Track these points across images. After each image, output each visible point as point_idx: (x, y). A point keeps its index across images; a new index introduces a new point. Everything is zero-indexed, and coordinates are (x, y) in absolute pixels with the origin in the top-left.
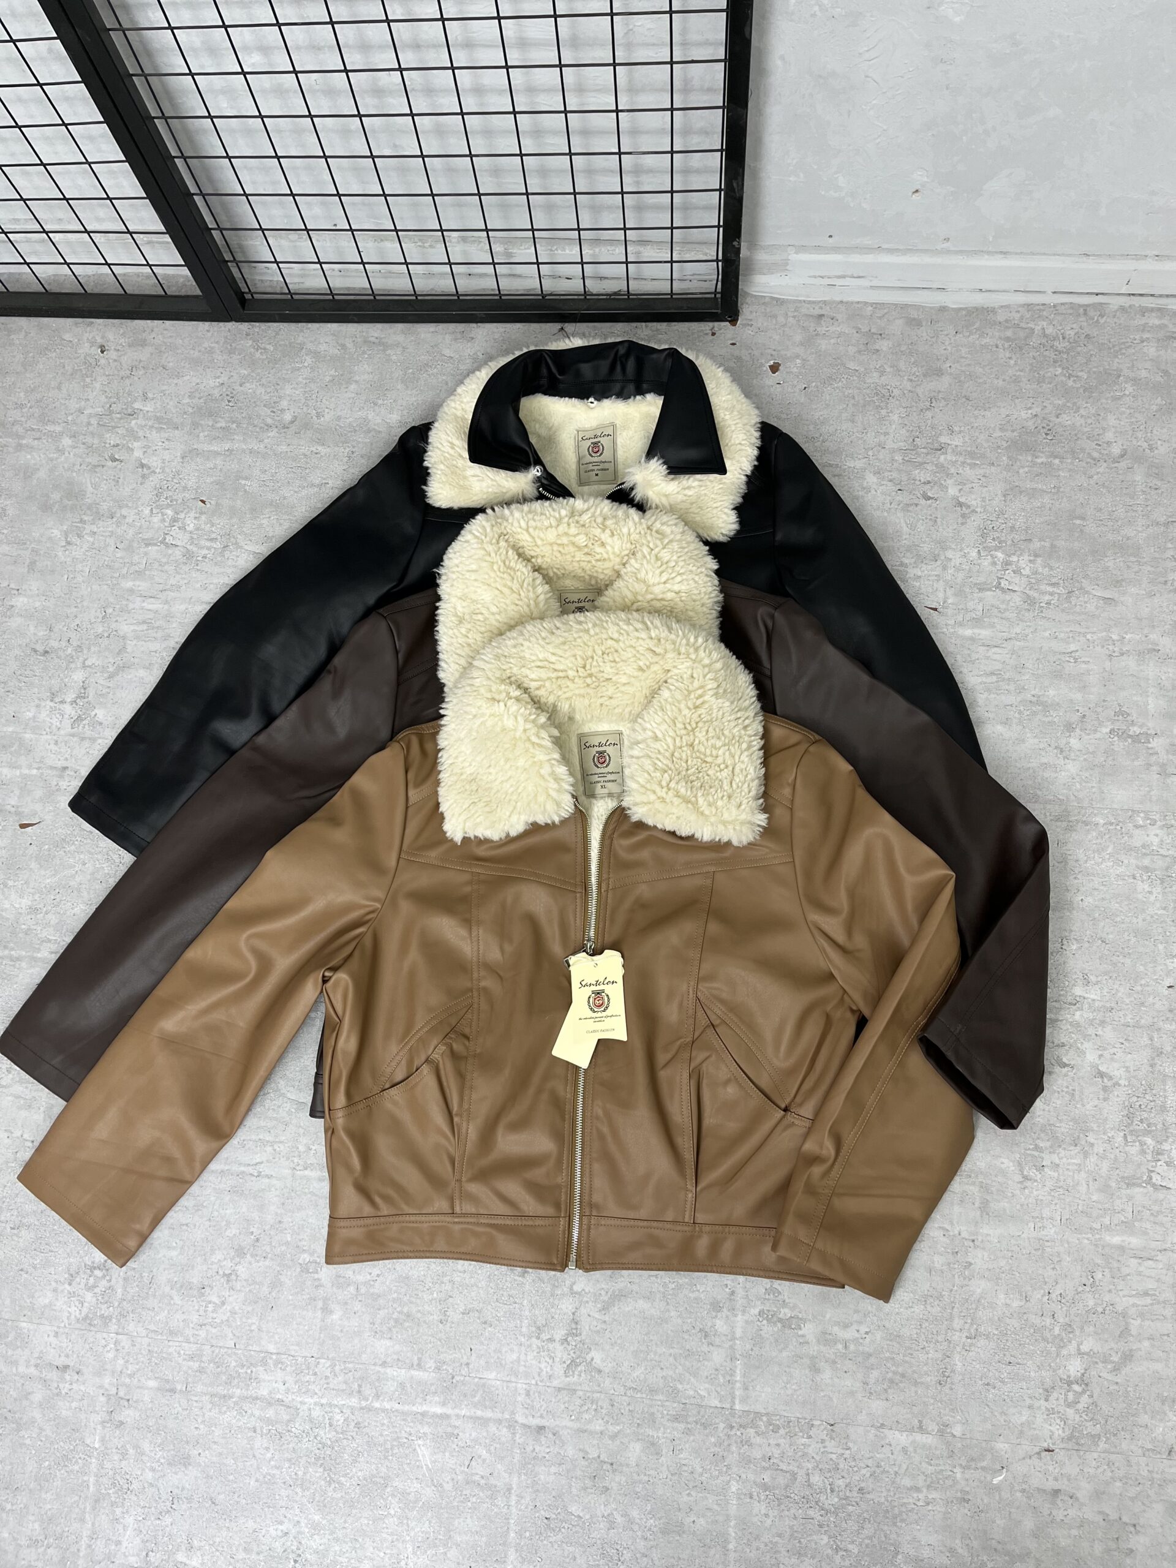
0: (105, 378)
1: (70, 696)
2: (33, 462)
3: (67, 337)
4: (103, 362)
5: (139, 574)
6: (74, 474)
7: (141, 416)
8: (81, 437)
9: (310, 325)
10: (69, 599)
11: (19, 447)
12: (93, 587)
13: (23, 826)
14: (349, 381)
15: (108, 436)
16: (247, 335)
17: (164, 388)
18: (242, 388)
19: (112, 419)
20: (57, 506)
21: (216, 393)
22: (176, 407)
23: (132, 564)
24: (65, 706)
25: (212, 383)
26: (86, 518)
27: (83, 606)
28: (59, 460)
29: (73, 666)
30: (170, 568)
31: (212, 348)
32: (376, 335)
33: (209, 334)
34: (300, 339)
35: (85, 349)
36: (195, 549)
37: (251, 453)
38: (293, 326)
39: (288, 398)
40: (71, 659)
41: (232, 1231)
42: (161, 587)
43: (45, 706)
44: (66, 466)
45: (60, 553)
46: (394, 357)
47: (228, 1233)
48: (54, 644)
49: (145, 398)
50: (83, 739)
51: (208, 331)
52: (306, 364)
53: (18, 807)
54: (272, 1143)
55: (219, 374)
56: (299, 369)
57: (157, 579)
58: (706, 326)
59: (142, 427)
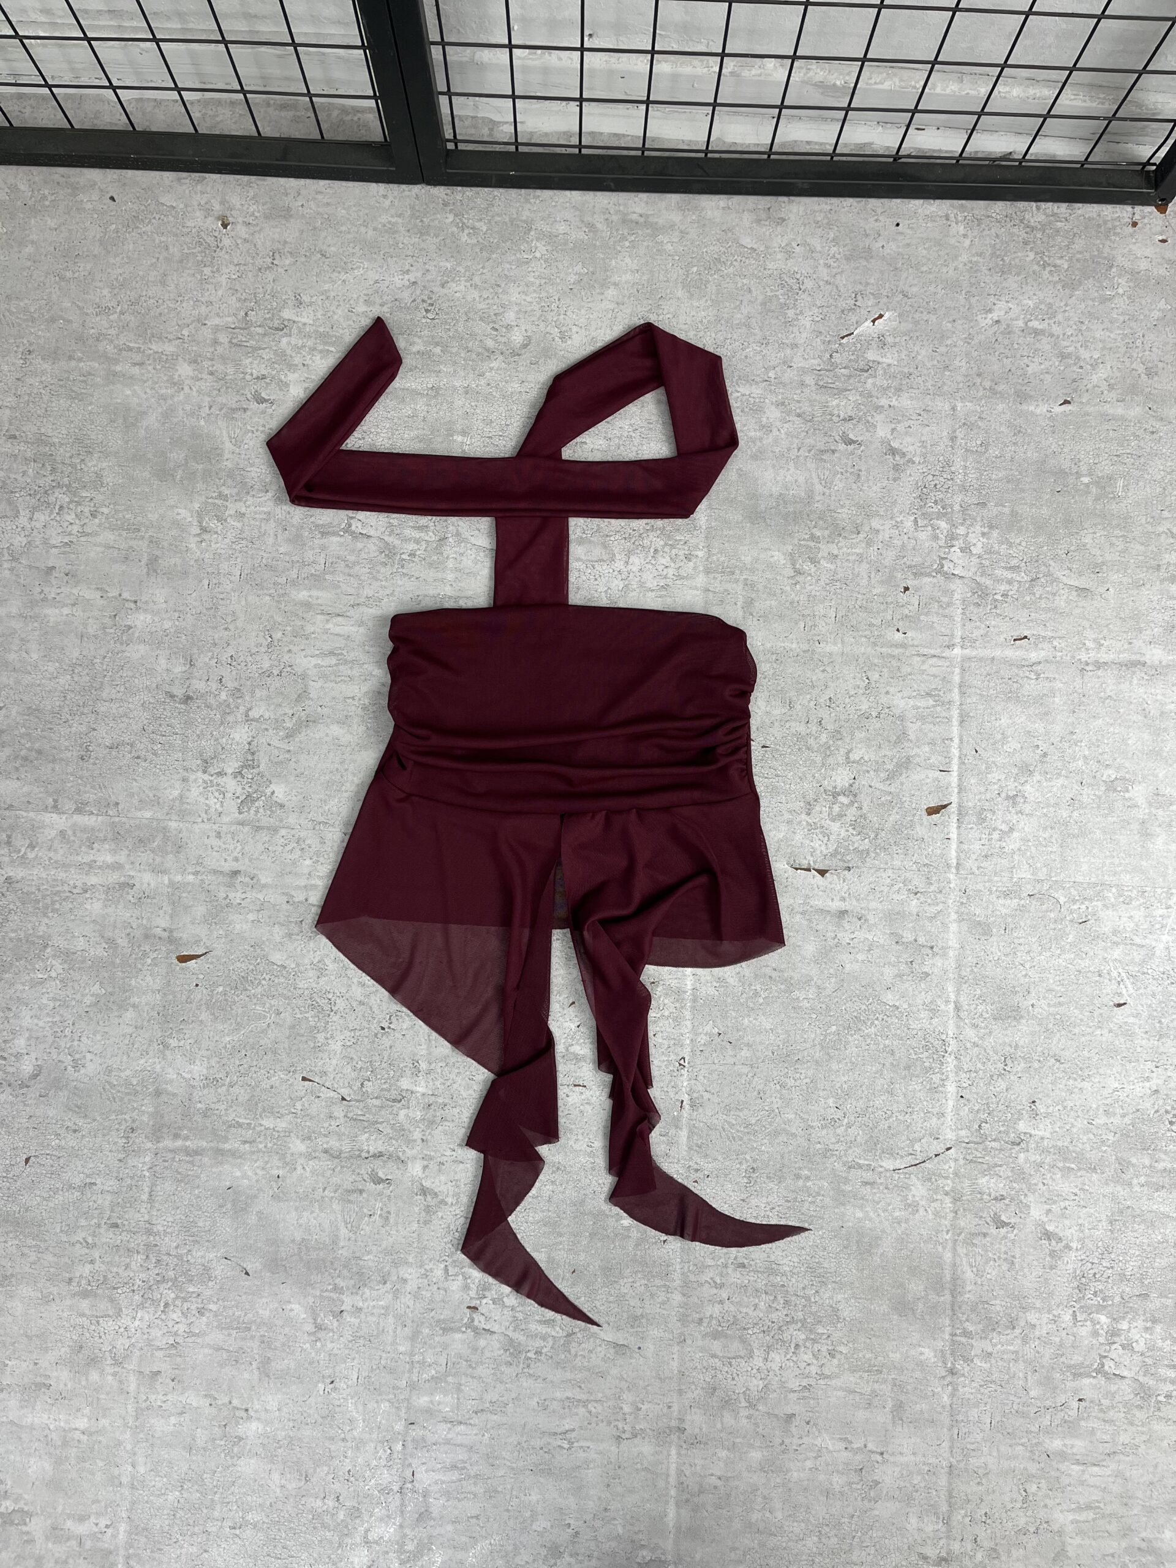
0: (232, 267)
1: (231, 766)
2: (136, 400)
3: (167, 199)
4: (227, 242)
5: (317, 580)
6: (202, 423)
7: (295, 331)
8: (206, 364)
9: (538, 192)
10: (215, 617)
11: (112, 377)
12: (250, 598)
13: (183, 959)
14: (604, 285)
15: (248, 361)
16: (445, 204)
17: (326, 287)
18: (445, 291)
19: (250, 335)
20: (179, 474)
21: (406, 296)
22: (348, 318)
23: (304, 564)
24: (225, 779)
25: (399, 280)
26: (226, 491)
27: (237, 628)
28: (175, 400)
29: (230, 718)
30: (363, 570)
31: (394, 224)
32: (639, 210)
33: (387, 203)
34: (526, 214)
35: (197, 220)
36: (397, 542)
37: (467, 393)
38: (513, 193)
39: (516, 308)
40: (226, 710)
41: (540, 1524)
42: (352, 600)
43: (195, 780)
44: (188, 408)
45: (193, 546)
46: (669, 247)
47: (534, 1527)
48: (199, 685)
49: (299, 303)
50: (258, 829)
51: (385, 196)
52: (538, 255)
53: (171, 931)
54: (585, 1403)
55: (407, 267)
56: (528, 262)
57: (344, 587)
58: (1124, 212)
59: (298, 349)
